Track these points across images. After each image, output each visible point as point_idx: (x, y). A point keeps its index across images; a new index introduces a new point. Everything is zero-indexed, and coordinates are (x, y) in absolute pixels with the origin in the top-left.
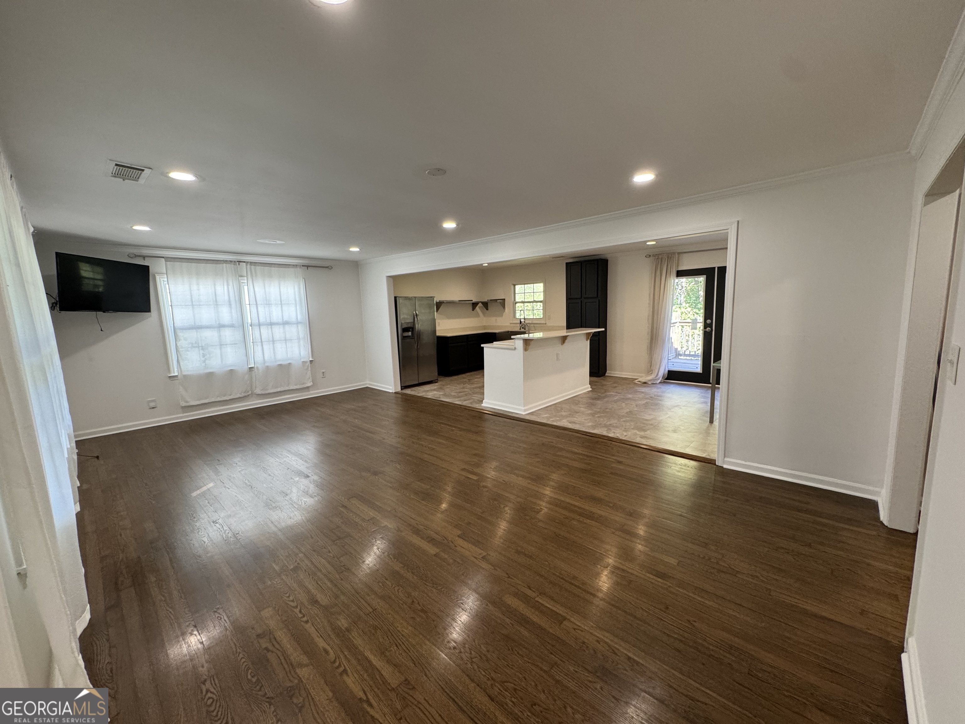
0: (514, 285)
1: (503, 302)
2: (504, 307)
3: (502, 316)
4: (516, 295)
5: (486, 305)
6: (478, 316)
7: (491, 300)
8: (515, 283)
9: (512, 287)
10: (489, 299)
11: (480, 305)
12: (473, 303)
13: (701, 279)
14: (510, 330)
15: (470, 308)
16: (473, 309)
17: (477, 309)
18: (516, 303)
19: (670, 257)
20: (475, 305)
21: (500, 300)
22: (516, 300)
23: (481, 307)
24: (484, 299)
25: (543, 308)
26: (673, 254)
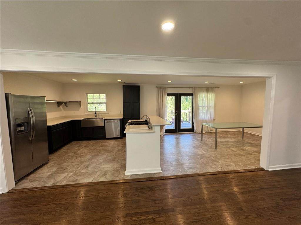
0: (87, 94)
1: (79, 103)
2: (81, 106)
3: (78, 110)
4: (88, 99)
5: (66, 103)
6: (61, 110)
7: (69, 101)
8: (87, 93)
9: (86, 95)
10: (68, 100)
11: (63, 104)
12: (57, 103)
13: (174, 97)
14: (86, 118)
15: (56, 105)
16: (58, 106)
17: (61, 106)
18: (88, 103)
19: (165, 88)
20: (59, 104)
21: (77, 101)
22: (88, 102)
23: (63, 105)
24: (65, 100)
25: (106, 107)
26: (166, 87)
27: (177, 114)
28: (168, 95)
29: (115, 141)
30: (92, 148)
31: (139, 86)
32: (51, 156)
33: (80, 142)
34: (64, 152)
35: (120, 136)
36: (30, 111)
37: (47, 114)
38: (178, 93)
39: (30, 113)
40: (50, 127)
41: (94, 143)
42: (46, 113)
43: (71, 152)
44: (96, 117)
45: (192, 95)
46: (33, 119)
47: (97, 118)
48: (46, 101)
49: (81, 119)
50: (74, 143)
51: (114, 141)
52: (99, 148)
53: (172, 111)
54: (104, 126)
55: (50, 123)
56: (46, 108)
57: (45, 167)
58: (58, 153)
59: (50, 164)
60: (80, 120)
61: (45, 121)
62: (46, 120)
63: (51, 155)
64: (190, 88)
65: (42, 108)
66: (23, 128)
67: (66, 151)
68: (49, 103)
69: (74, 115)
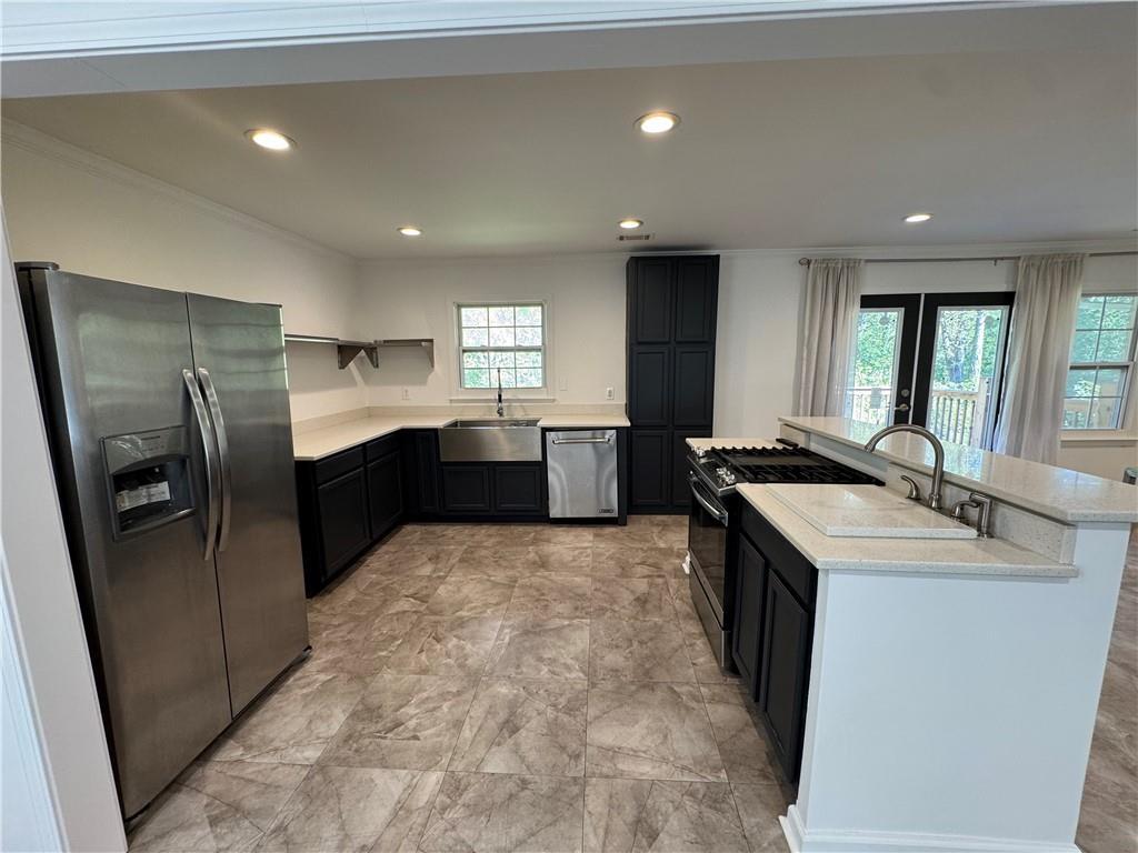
0: (459, 307)
1: (422, 349)
2: (433, 366)
3: (424, 383)
4: (464, 331)
5: (371, 350)
6: (353, 383)
7: (385, 341)
8: (461, 302)
9: (455, 310)
10: (380, 337)
11: (363, 353)
12: (339, 347)
13: (895, 316)
14: (460, 418)
15: (334, 361)
16: (343, 365)
17: (351, 364)
18: (464, 351)
19: (851, 265)
20: (346, 352)
21: (417, 343)
22: (465, 345)
23: (361, 358)
24: (368, 338)
25: (544, 367)
26: (855, 261)
27: (903, 407)
28: (869, 302)
29: (596, 535)
30: (500, 576)
31: (714, 261)
32: (318, 606)
33: (438, 529)
34: (372, 585)
35: (615, 514)
36: (194, 390)
37: (292, 398)
38: (923, 289)
39: (197, 400)
40: (306, 468)
41: (499, 543)
42: (285, 393)
43: (404, 592)
44: (501, 415)
45: (1005, 299)
46: (214, 435)
47: (506, 417)
48: (286, 336)
49: (439, 423)
50: (412, 533)
51: (591, 538)
52: (535, 580)
53: (876, 393)
54: (540, 459)
55: (308, 448)
56: (286, 372)
57: (289, 690)
58: (347, 594)
59: (314, 672)
60: (435, 431)
61: (284, 433)
62: (287, 430)
63: (317, 604)
64: (996, 259)
65: (266, 372)
66: (162, 491)
67: (385, 581)
68: (298, 346)
69: (406, 404)
